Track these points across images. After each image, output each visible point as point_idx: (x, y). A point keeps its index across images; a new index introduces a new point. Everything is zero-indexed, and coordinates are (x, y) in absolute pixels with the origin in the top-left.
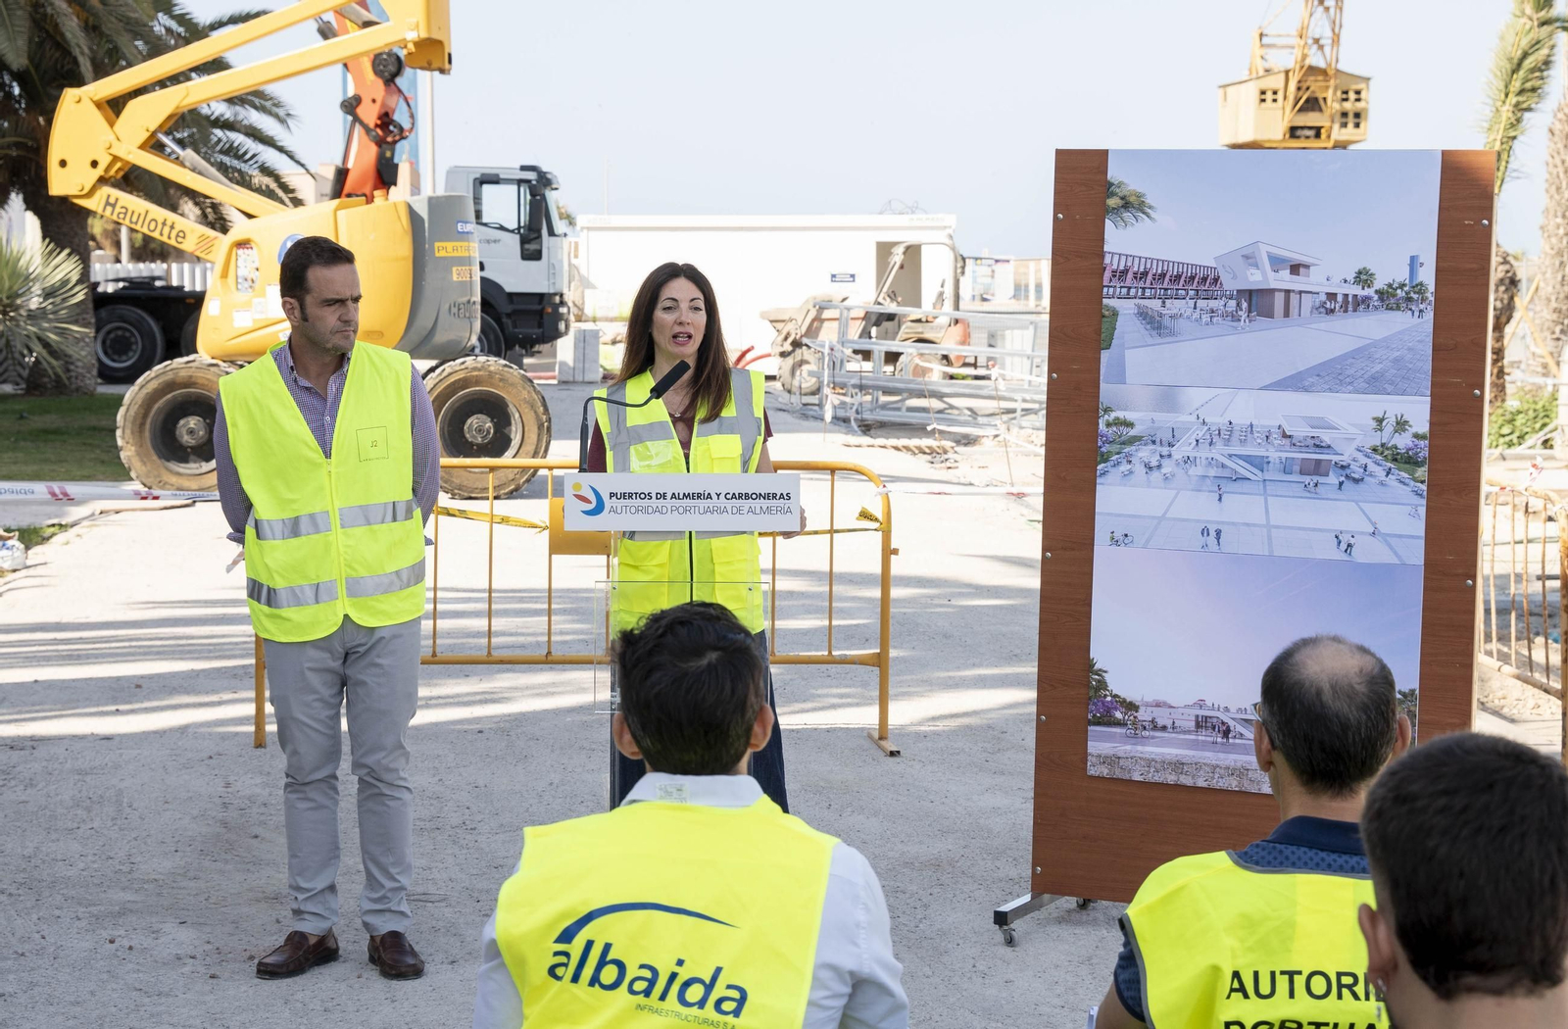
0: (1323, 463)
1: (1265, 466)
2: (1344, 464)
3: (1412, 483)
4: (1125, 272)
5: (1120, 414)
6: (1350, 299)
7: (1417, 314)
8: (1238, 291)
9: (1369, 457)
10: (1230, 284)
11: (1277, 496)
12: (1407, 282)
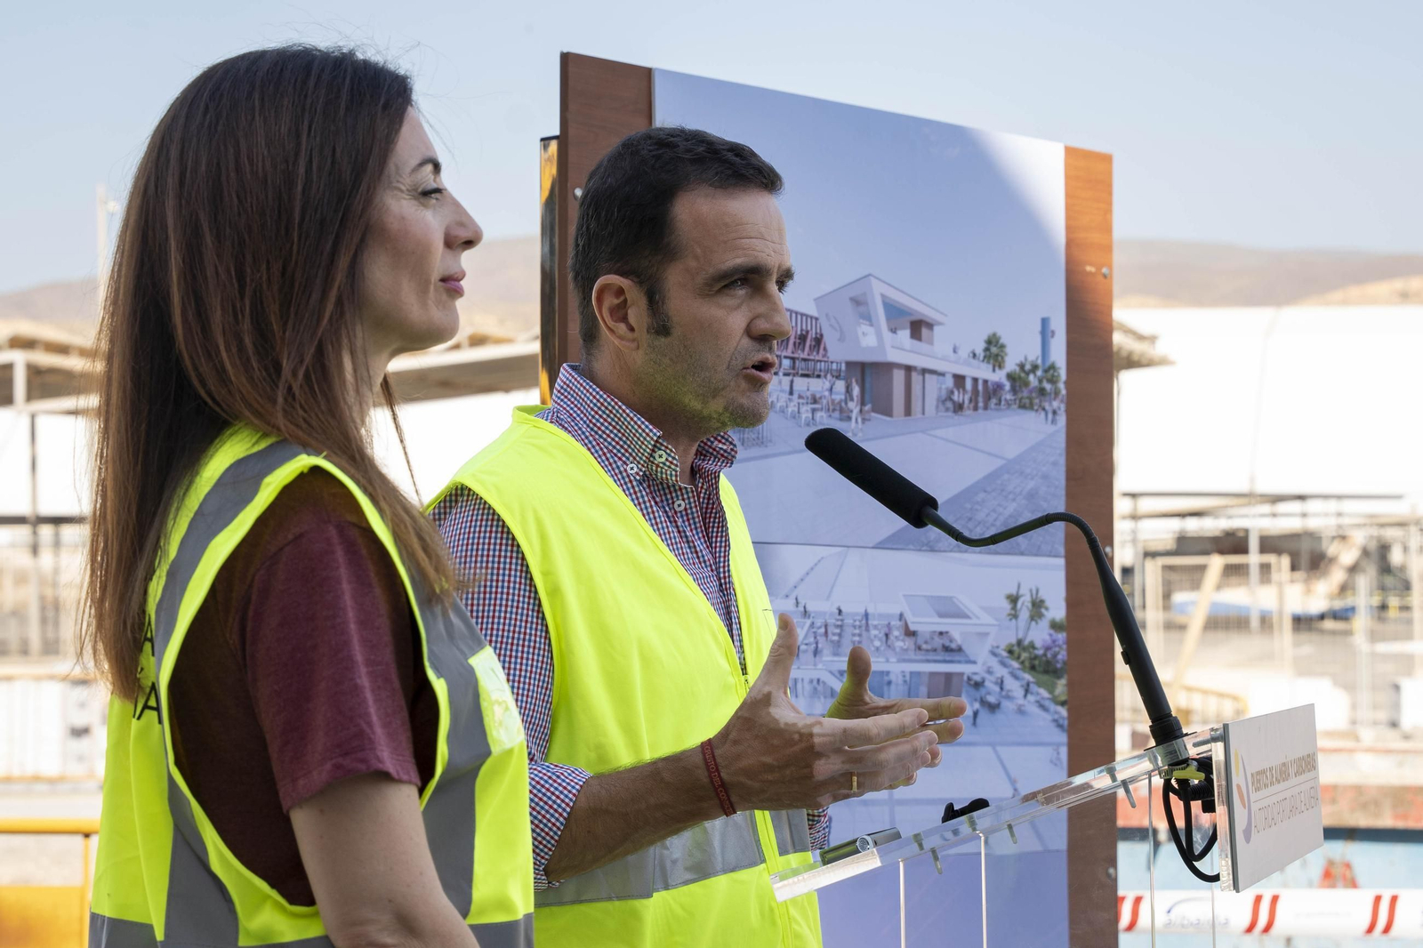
0: (955, 680)
1: (885, 688)
2: (977, 678)
3: (1052, 707)
6: (980, 387)
7: (1050, 416)
8: (848, 364)
9: (1004, 665)
10: (838, 352)
12: (1039, 362)
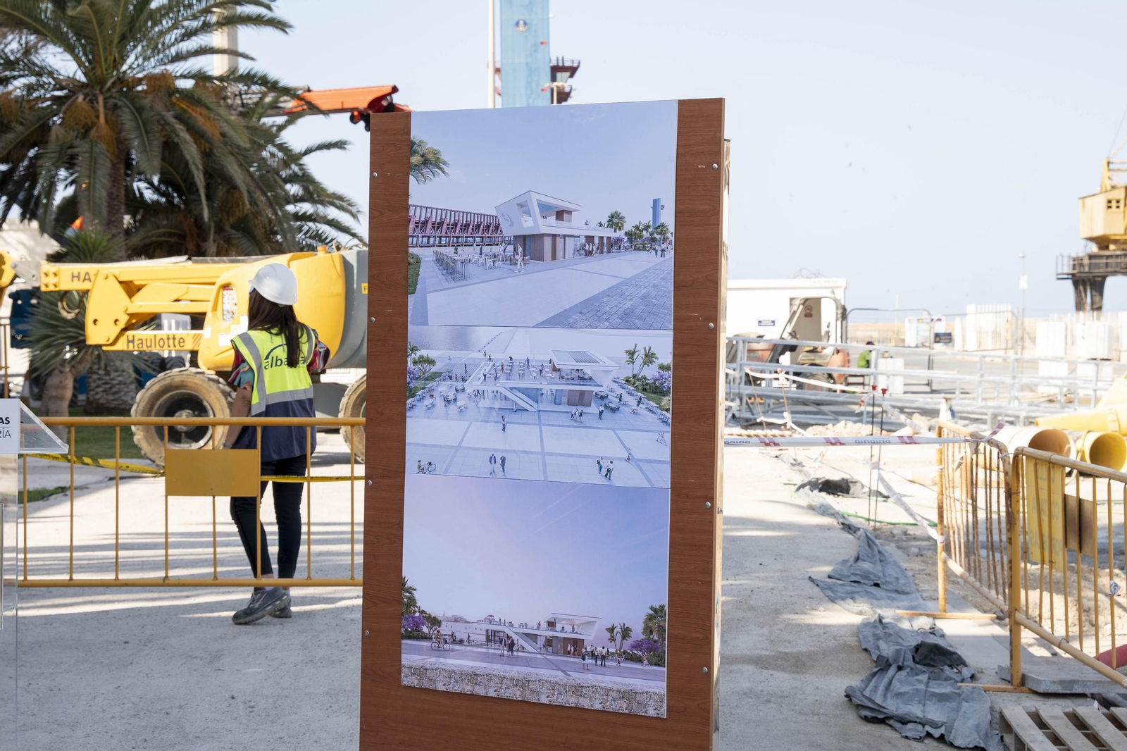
0: (586, 394)
1: (539, 397)
2: (603, 394)
3: (659, 411)
4: (425, 223)
5: (423, 353)
6: (605, 241)
7: (659, 253)
8: (515, 237)
9: (623, 388)
10: (508, 231)
11: (549, 425)
12: (651, 224)
